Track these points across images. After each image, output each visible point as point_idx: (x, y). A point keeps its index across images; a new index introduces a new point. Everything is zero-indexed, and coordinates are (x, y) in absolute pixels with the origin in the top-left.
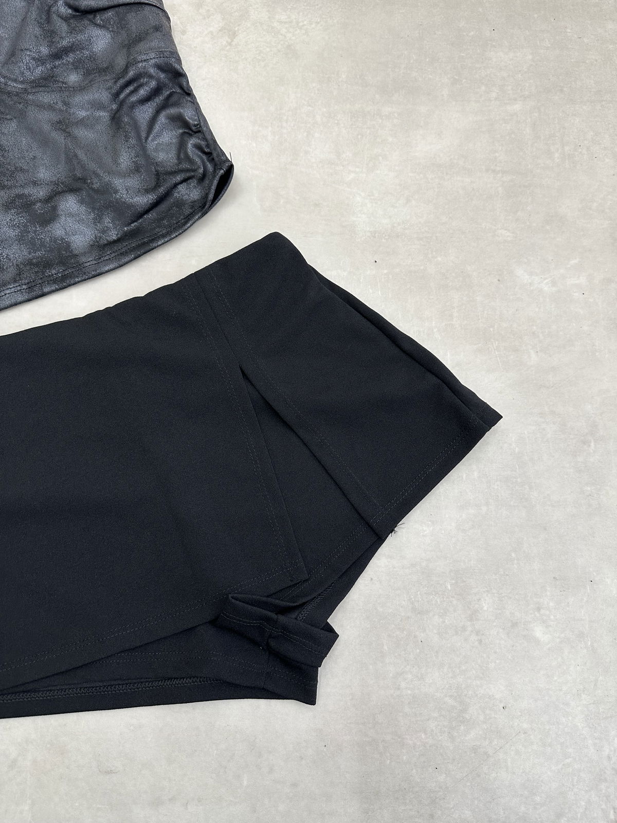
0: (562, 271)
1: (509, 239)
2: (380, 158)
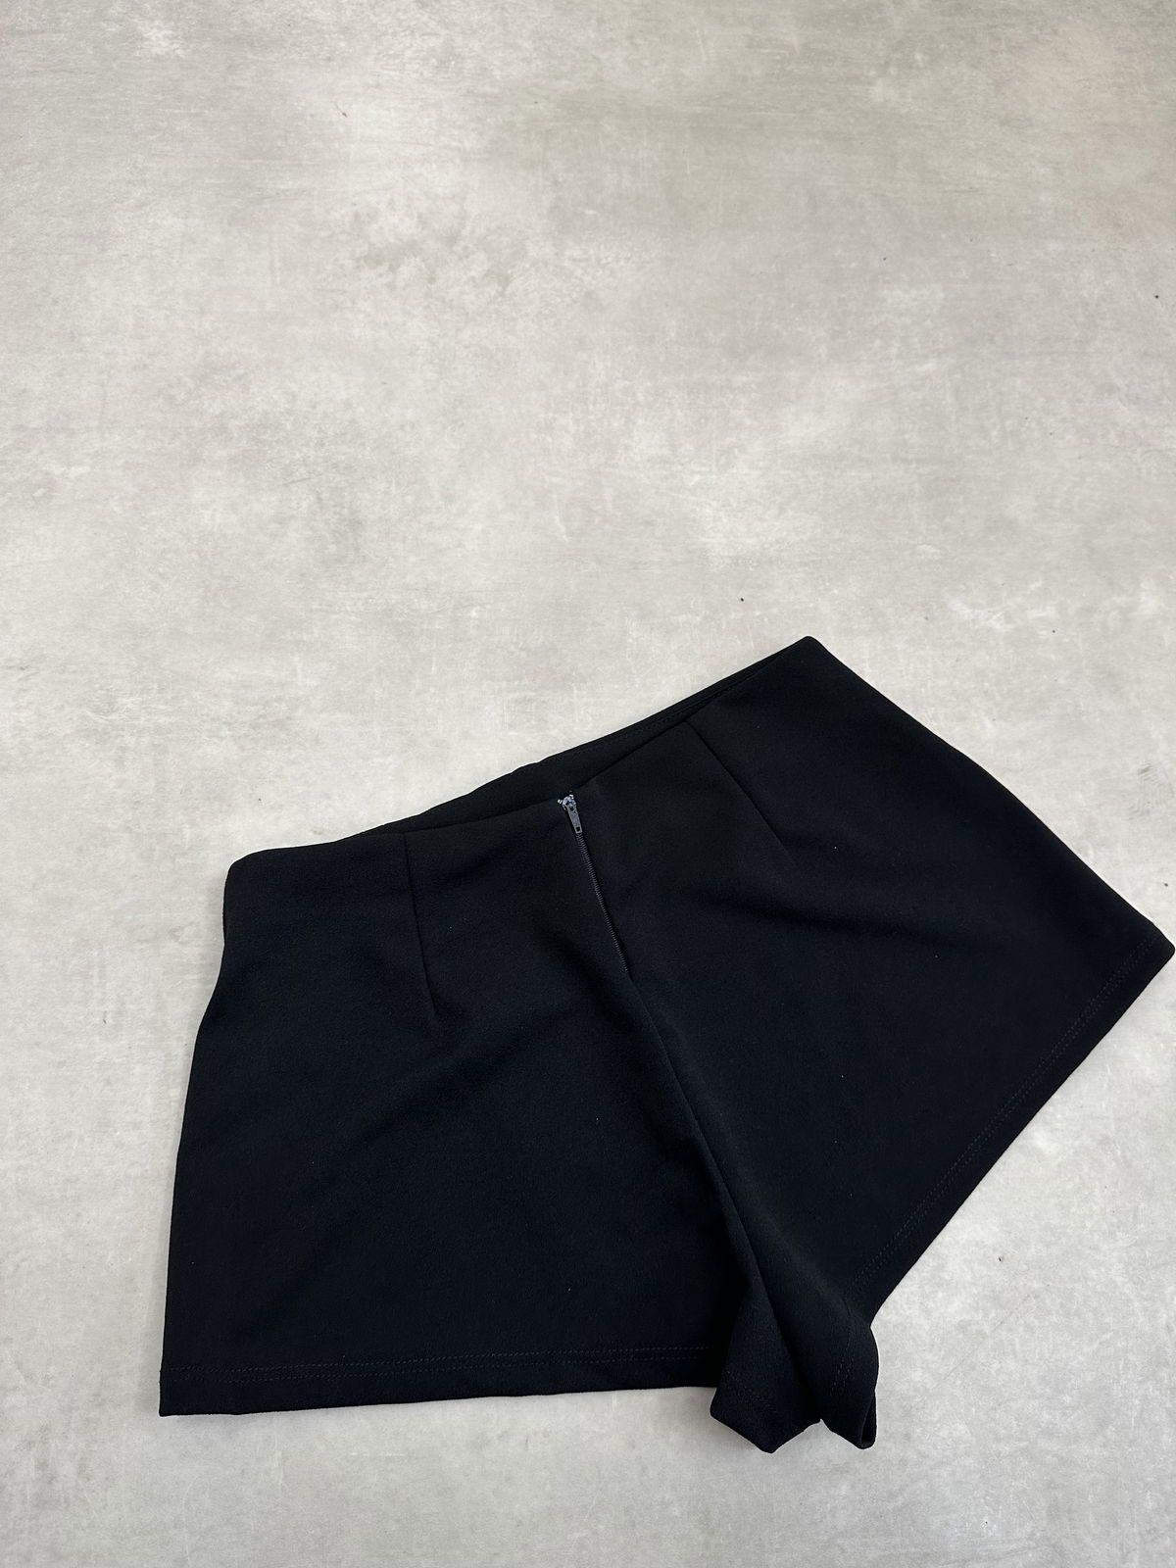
0: (1019, 600)
1: (936, 558)
2: (736, 450)
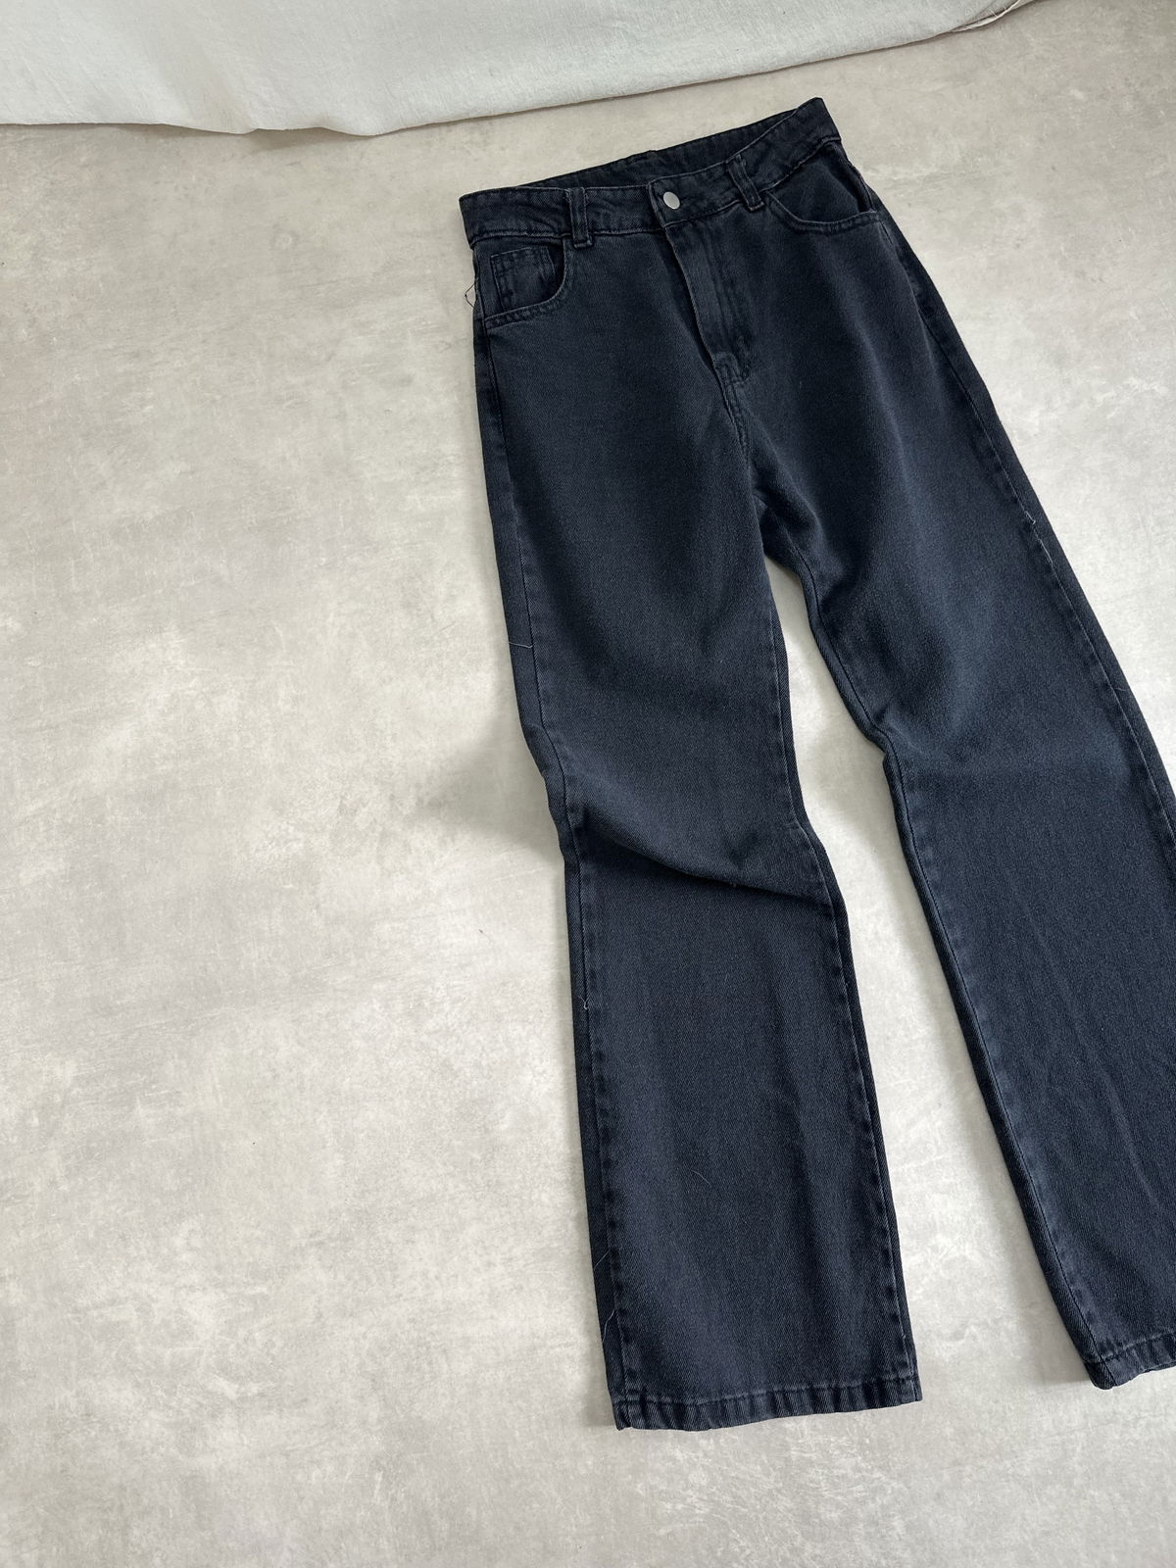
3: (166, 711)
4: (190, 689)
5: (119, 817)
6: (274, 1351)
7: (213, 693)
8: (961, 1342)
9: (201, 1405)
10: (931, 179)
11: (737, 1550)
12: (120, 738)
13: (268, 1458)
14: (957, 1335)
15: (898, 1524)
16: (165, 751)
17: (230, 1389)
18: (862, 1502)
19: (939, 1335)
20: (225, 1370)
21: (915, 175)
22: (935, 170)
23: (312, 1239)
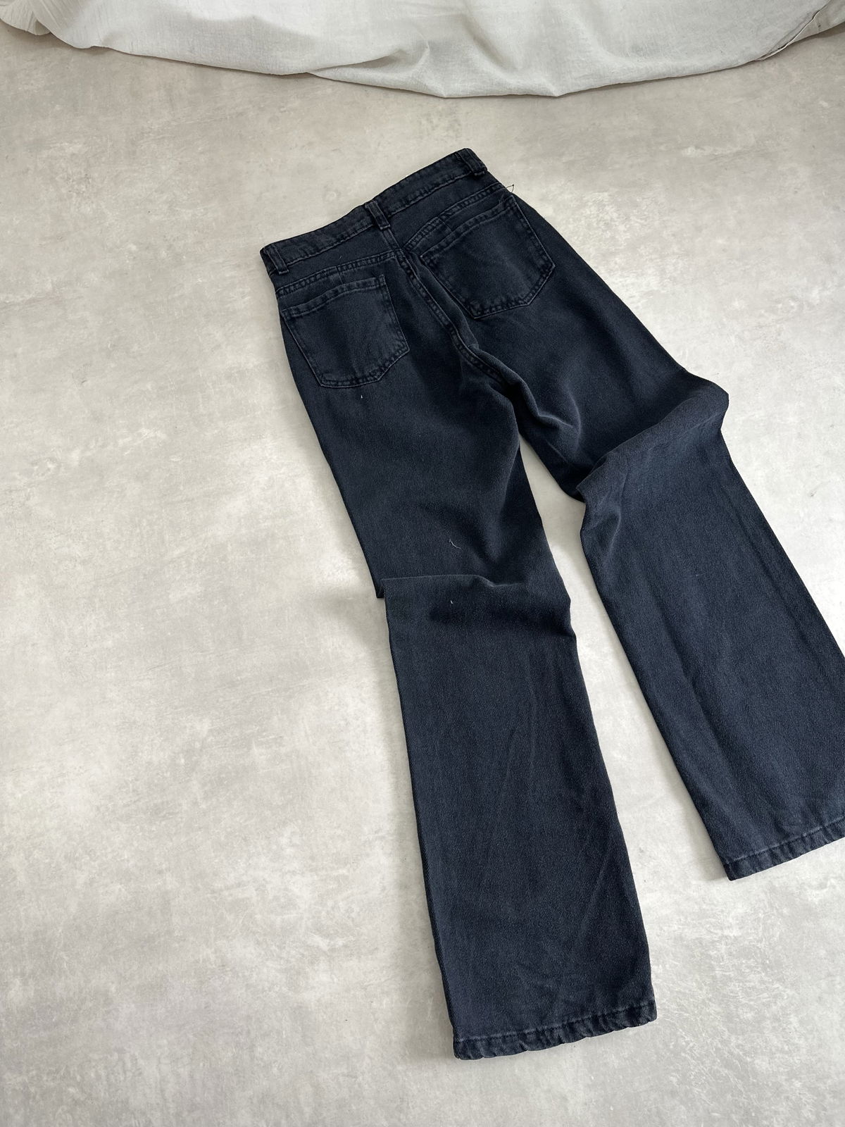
3: (266, 488)
4: (280, 474)
5: (237, 557)
6: (353, 915)
7: (296, 476)
8: (825, 890)
9: (303, 955)
10: (738, 154)
11: (684, 1043)
12: (236, 506)
13: (352, 992)
14: (822, 886)
15: (793, 1019)
16: (266, 513)
17: (323, 943)
18: (768, 1005)
19: (810, 886)
20: (319, 929)
21: (729, 152)
22: (740, 149)
23: (377, 835)
